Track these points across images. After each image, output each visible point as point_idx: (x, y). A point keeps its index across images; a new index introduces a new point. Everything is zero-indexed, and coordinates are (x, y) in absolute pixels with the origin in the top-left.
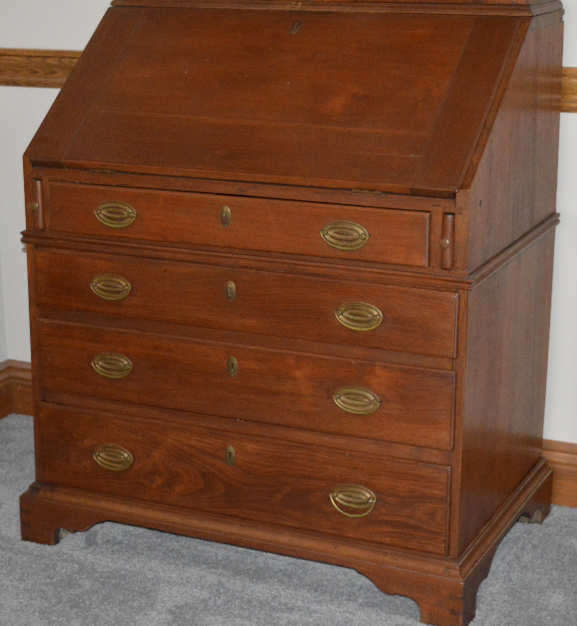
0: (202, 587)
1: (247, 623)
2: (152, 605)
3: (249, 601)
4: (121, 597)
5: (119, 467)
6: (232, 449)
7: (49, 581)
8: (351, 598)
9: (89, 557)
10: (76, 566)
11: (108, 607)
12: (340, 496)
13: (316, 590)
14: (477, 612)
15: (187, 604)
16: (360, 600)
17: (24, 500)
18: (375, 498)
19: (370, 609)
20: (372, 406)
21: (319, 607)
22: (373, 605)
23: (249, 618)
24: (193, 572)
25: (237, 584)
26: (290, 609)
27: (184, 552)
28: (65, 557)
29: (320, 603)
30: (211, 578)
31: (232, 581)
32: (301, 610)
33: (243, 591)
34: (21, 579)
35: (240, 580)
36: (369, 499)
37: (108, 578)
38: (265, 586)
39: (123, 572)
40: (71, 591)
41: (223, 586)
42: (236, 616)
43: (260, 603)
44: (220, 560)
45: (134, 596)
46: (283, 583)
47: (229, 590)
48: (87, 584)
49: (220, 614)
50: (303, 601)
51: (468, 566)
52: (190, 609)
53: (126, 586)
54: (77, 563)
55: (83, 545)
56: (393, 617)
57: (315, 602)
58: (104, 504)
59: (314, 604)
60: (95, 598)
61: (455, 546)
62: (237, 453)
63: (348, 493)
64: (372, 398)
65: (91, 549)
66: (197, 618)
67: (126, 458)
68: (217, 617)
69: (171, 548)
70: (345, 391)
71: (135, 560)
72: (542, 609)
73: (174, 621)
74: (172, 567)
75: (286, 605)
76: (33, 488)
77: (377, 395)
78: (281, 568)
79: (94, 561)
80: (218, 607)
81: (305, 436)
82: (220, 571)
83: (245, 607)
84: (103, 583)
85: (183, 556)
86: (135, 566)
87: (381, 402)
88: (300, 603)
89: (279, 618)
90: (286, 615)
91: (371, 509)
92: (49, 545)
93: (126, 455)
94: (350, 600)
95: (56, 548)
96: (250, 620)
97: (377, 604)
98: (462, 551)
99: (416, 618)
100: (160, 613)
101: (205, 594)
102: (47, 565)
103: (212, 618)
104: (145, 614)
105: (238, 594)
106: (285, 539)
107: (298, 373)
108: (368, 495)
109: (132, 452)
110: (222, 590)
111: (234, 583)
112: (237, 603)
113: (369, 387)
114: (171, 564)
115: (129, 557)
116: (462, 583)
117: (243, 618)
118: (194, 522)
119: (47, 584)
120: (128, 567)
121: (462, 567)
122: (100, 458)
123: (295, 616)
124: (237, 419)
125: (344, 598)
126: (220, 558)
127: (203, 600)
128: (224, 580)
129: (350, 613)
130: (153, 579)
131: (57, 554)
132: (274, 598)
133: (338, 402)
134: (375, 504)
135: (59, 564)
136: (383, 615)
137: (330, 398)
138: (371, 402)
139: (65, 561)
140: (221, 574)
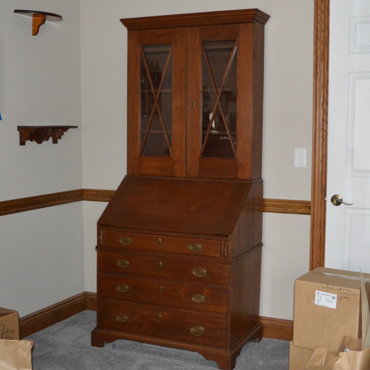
0: (150, 359)
1: (164, 369)
2: (134, 364)
3: (165, 363)
4: (124, 362)
5: (124, 321)
6: (160, 315)
7: (101, 357)
8: (197, 362)
9: (114, 351)
10: (109, 353)
11: (120, 364)
12: (193, 329)
13: (186, 360)
14: (236, 366)
15: (145, 364)
16: (199, 363)
17: (93, 333)
18: (204, 329)
19: (202, 365)
20: (203, 300)
21: (187, 365)
22: (204, 364)
23: (164, 367)
24: (147, 355)
25: (161, 358)
26: (177, 365)
27: (144, 350)
28: (106, 351)
29: (187, 363)
30: (152, 357)
31: (159, 358)
32: (181, 365)
33: (162, 360)
34: (92, 357)
35: (162, 357)
36: (202, 330)
37: (120, 356)
38: (170, 359)
39: (124, 355)
40: (108, 360)
41: (156, 359)
42: (161, 367)
43: (168, 364)
44: (156, 352)
45: (128, 361)
46: (175, 358)
47: (158, 360)
48: (113, 358)
49: (155, 366)
50: (181, 363)
51: (232, 351)
52: (146, 365)
53: (125, 359)
54: (110, 352)
55: (111, 347)
56: (209, 367)
57: (185, 363)
58: (119, 334)
59: (185, 364)
60: (116, 362)
61: (228, 345)
62: (161, 316)
63: (196, 328)
64: (203, 298)
65: (114, 348)
66: (148, 367)
67: (126, 318)
68: (154, 367)
69: (140, 348)
70: (195, 296)
71: (128, 352)
72: (256, 365)
73: (141, 368)
74: (140, 354)
75: (176, 364)
76: (96, 329)
77: (205, 297)
78: (175, 354)
79: (115, 352)
80: (155, 364)
81: (182, 310)
82: (155, 355)
83: (163, 364)
84: (118, 358)
85: (144, 351)
86: (128, 353)
87: (206, 299)
88: (180, 363)
89: (174, 367)
90: (176, 367)
91: (203, 333)
92: (100, 347)
93: (126, 317)
94: (196, 363)
95: (103, 348)
96: (165, 368)
97: (205, 364)
98: (230, 347)
99: (217, 368)
100: (136, 366)
101: (151, 361)
102: (100, 353)
103: (153, 368)
104: (132, 366)
105: (161, 361)
106: (176, 343)
107: (181, 290)
108: (202, 329)
109: (128, 316)
110: (156, 360)
111: (160, 358)
112: (161, 363)
113: (202, 294)
114: (140, 353)
115: (126, 351)
116: (231, 356)
117: (163, 368)
118: (148, 339)
119: (100, 358)
120: (126, 353)
121: (231, 351)
122: (118, 318)
123: (179, 367)
124: (161, 305)
125: (194, 362)
126: (155, 351)
127: (150, 363)
128: (156, 357)
129: (196, 366)
130: (134, 357)
131: (103, 350)
132: (173, 362)
133: (193, 299)
134: (204, 331)
135: (104, 352)
136: (207, 367)
137: (191, 298)
138: (203, 299)
139: (106, 352)
140: (155, 356)
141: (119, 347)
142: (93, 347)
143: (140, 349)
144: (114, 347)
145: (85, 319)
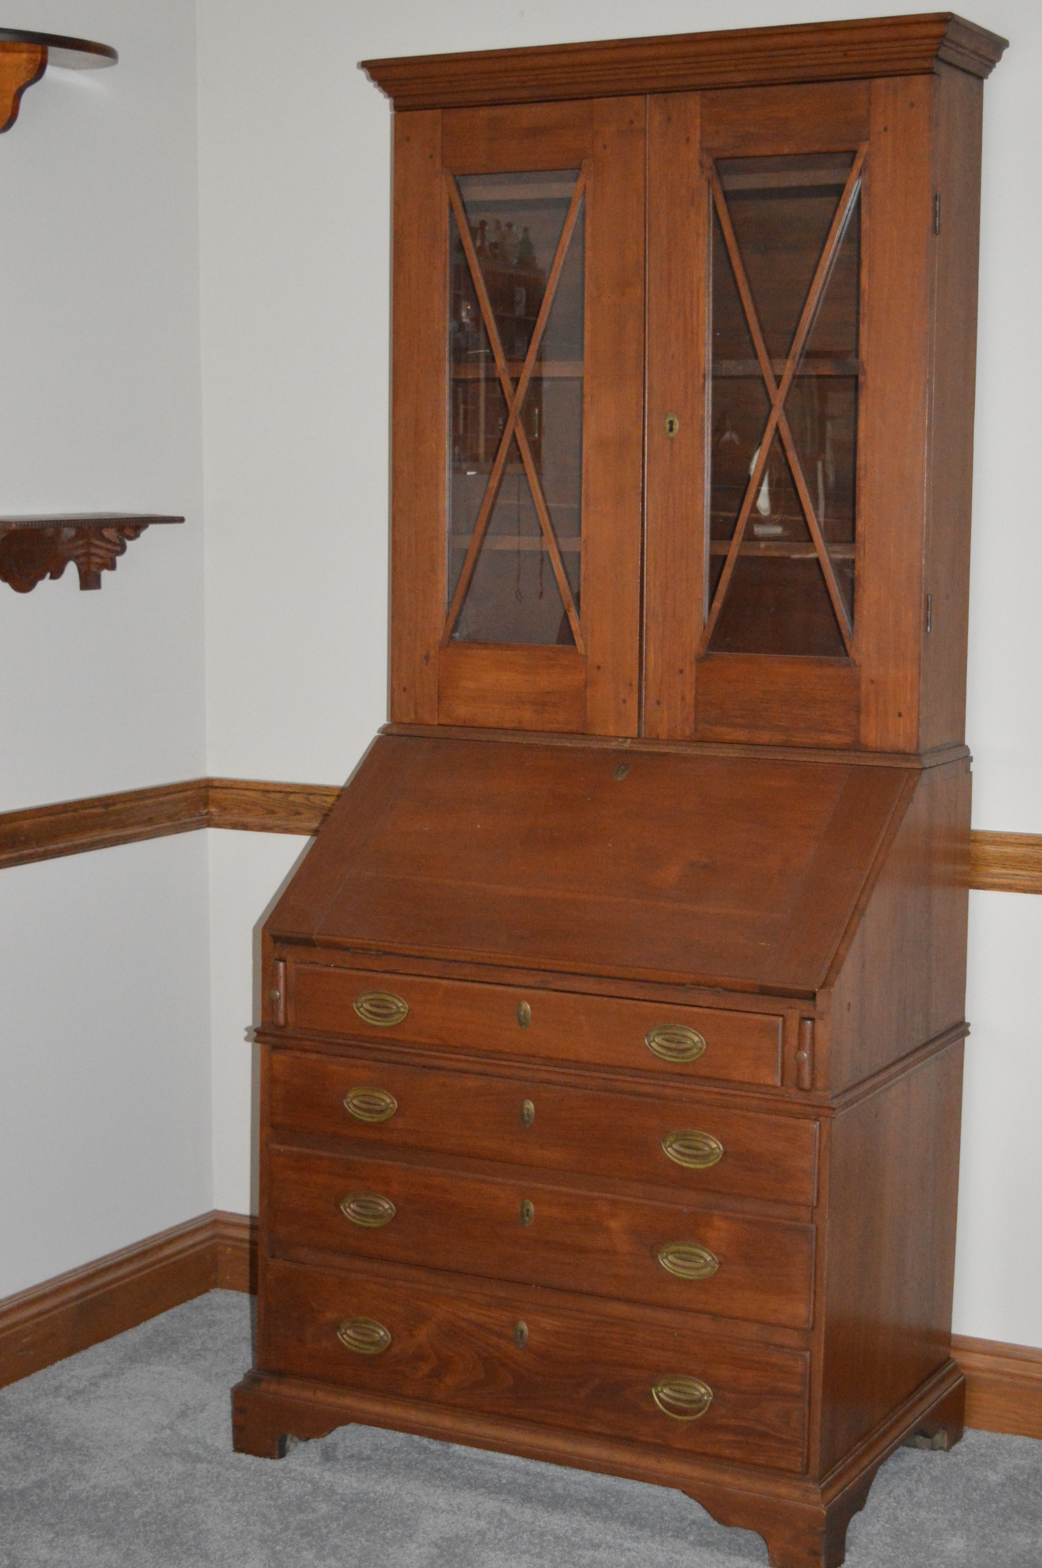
0: (479, 1516)
1: (538, 1561)
2: (410, 1536)
3: (542, 1534)
4: (369, 1526)
5: (372, 1350)
6: (524, 1326)
7: (272, 1503)
8: (679, 1534)
9: (327, 1475)
10: (309, 1485)
11: (352, 1537)
12: (666, 1390)
13: (632, 1524)
14: (847, 1557)
15: (457, 1536)
16: (691, 1538)
17: (238, 1394)
18: (712, 1394)
19: (704, 1549)
20: (708, 1270)
21: (635, 1544)
22: (708, 1544)
23: (540, 1555)
24: (467, 1498)
25: (527, 1514)
26: (596, 1546)
27: (456, 1472)
28: (293, 1474)
29: (637, 1539)
30: (491, 1505)
31: (519, 1510)
32: (610, 1547)
33: (533, 1523)
34: (234, 1500)
35: (530, 1508)
36: (703, 1395)
37: (352, 1501)
38: (564, 1516)
39: (372, 1495)
40: (302, 1516)
41: (507, 1516)
42: (524, 1552)
43: (557, 1537)
44: (505, 1484)
45: (386, 1524)
46: (588, 1514)
47: (514, 1520)
48: (324, 1508)
49: (502, 1549)
50: (614, 1537)
51: (833, 1491)
52: (462, 1542)
53: (376, 1512)
54: (310, 1482)
55: (317, 1460)
56: (732, 1558)
57: (631, 1538)
58: (348, 1401)
59: (629, 1541)
60: (334, 1525)
61: (815, 1461)
62: (530, 1330)
63: (677, 1388)
64: (709, 1259)
65: (329, 1465)
66: (470, 1553)
67: (382, 1337)
68: (498, 1553)
69: (439, 1466)
70: (674, 1248)
71: (389, 1480)
72: (934, 1555)
73: (441, 1556)
74: (439, 1491)
75: (590, 1540)
76: (252, 1379)
77: (716, 1254)
78: (587, 1495)
79: (332, 1479)
80: (500, 1540)
81: (621, 1309)
82: (503, 1497)
83: (536, 1541)
84: (345, 1508)
85: (454, 1478)
86: (388, 1487)
87: (720, 1263)
88: (609, 1538)
89: (580, 1556)
90: (591, 1552)
91: (706, 1409)
92: (271, 1458)
93: (382, 1333)
94: (677, 1537)
95: (280, 1463)
96: (541, 1558)
97: (713, 1543)
98: (825, 1470)
99: (763, 1561)
100: (420, 1546)
101: (483, 1524)
102: (268, 1484)
103: (492, 1554)
104: (402, 1546)
105: (526, 1526)
106: (591, 1450)
107: (613, 1224)
108: (703, 1391)
109: (390, 1329)
110: (505, 1521)
111: (522, 1512)
112: (525, 1536)
113: (703, 1242)
114: (438, 1486)
115: (380, 1477)
116: (825, 1512)
117: (532, 1555)
118: (470, 1427)
119: (269, 1507)
120: (378, 1488)
121: (824, 1491)
122: (347, 1336)
123: (601, 1555)
124: (531, 1285)
125: (670, 1534)
126: (504, 1481)
127: (479, 1531)
128: (508, 1508)
129: (676, 1553)
130: (412, 1504)
131: (283, 1470)
132: (575, 1531)
133: (664, 1263)
134: (711, 1404)
135: (285, 1482)
136: (720, 1556)
137: (654, 1257)
138: (707, 1264)
139: (294, 1479)
140: (504, 1501)
141: (352, 1456)
142: (242, 1456)
143: (439, 1470)
144: (328, 1456)
145: (212, 1330)
